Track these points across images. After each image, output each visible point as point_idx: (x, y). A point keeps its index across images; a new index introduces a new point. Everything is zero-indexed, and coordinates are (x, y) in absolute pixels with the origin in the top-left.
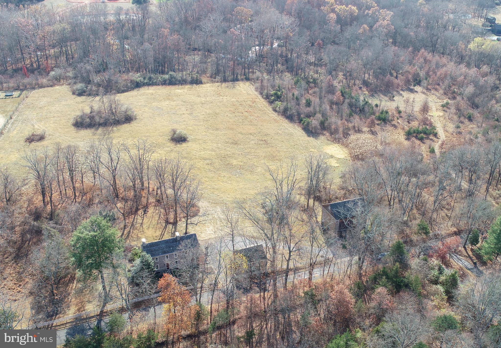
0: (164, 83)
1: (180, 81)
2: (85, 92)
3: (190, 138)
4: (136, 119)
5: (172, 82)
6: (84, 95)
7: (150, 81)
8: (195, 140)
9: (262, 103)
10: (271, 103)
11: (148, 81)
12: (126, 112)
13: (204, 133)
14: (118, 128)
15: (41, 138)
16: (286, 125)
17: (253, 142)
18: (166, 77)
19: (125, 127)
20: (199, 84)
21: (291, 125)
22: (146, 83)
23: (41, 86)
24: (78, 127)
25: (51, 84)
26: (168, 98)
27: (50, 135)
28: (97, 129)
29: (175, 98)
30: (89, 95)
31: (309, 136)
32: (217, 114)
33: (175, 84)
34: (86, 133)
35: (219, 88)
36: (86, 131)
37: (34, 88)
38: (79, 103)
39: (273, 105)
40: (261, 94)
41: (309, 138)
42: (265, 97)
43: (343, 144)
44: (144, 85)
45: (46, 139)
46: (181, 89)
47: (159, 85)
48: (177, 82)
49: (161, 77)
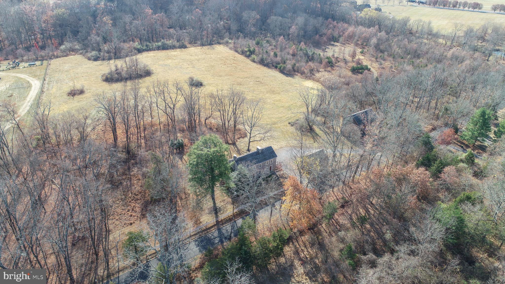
0: (158, 48)
1: (171, 47)
2: (99, 57)
3: (205, 83)
4: (153, 73)
5: (164, 48)
6: (99, 60)
7: (147, 47)
8: (210, 85)
9: (241, 58)
10: (248, 57)
11: (146, 48)
12: (144, 67)
13: (213, 79)
14: (143, 80)
15: (82, 92)
16: (267, 70)
17: (251, 83)
18: (160, 44)
19: (147, 79)
20: (186, 48)
21: (270, 70)
22: (145, 49)
23: (57, 57)
24: (109, 81)
25: (65, 54)
26: (169, 58)
27: (87, 90)
28: (126, 82)
29: (174, 58)
30: (104, 60)
31: (287, 76)
32: (213, 66)
33: (167, 49)
34: (118, 86)
35: (203, 49)
36: (116, 84)
37: (51, 59)
38: (98, 66)
39: (250, 58)
40: (237, 51)
41: (287, 78)
42: (241, 53)
43: (313, 80)
44: (144, 51)
45: (86, 92)
46: (174, 52)
47: (154, 50)
48: (169, 48)
49: (155, 44)
